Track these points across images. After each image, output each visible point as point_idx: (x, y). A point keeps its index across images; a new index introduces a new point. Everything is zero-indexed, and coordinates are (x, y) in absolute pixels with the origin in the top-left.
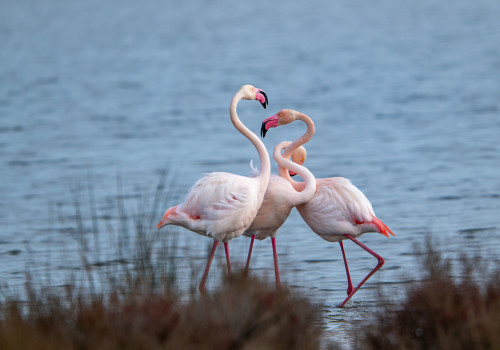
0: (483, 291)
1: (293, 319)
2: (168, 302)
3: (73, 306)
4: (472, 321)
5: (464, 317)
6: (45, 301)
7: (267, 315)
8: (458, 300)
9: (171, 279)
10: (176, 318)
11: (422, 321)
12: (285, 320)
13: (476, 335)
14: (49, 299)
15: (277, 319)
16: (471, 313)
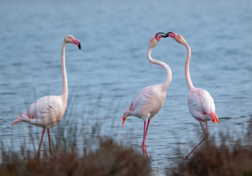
0: (231, 151)
1: (135, 165)
2: (72, 157)
3: (25, 159)
4: (226, 166)
5: (221, 164)
6: (10, 156)
7: (122, 163)
8: (218, 155)
9: (74, 145)
10: (76, 165)
11: (200, 166)
12: (131, 165)
13: (228, 173)
14: (12, 154)
15: (127, 165)
16: (225, 162)
